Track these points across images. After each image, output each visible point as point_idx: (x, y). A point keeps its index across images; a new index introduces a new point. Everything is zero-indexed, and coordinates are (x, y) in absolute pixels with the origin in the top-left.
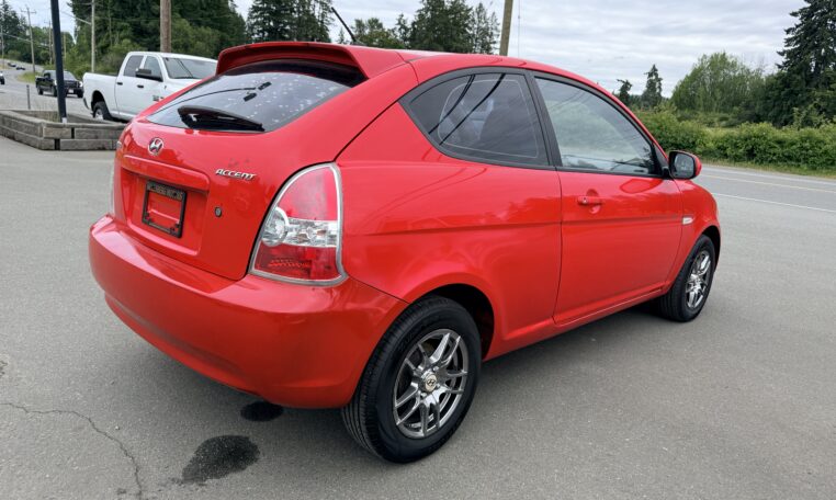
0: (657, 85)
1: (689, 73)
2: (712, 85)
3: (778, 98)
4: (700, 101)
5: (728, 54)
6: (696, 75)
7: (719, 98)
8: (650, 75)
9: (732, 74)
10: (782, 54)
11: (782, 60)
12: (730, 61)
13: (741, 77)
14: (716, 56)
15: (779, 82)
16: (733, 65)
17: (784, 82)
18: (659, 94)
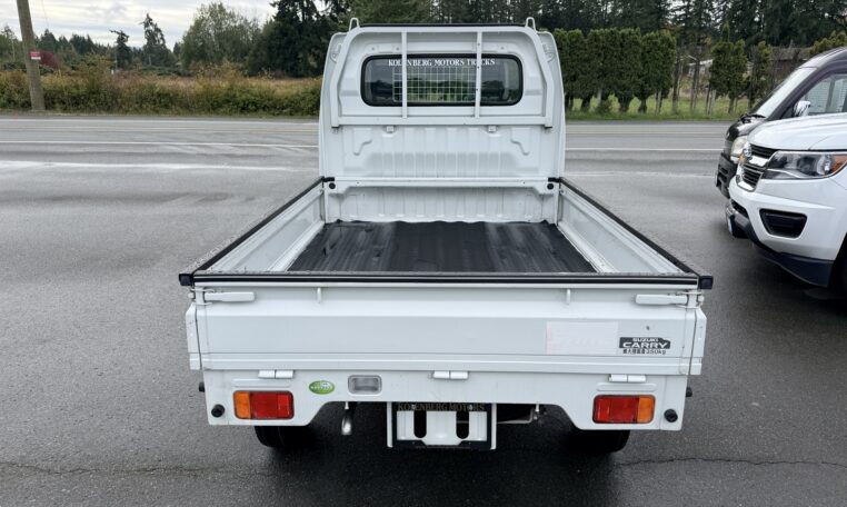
0: (159, 36)
1: (193, 23)
2: (218, 36)
3: (279, 47)
4: (209, 53)
5: (225, 6)
6: (198, 25)
7: (228, 49)
8: (146, 25)
9: (232, 24)
10: (273, 5)
11: (275, 11)
12: (228, 11)
13: (241, 27)
14: (215, 6)
15: (277, 31)
16: (232, 16)
17: (281, 32)
18: (163, 45)
